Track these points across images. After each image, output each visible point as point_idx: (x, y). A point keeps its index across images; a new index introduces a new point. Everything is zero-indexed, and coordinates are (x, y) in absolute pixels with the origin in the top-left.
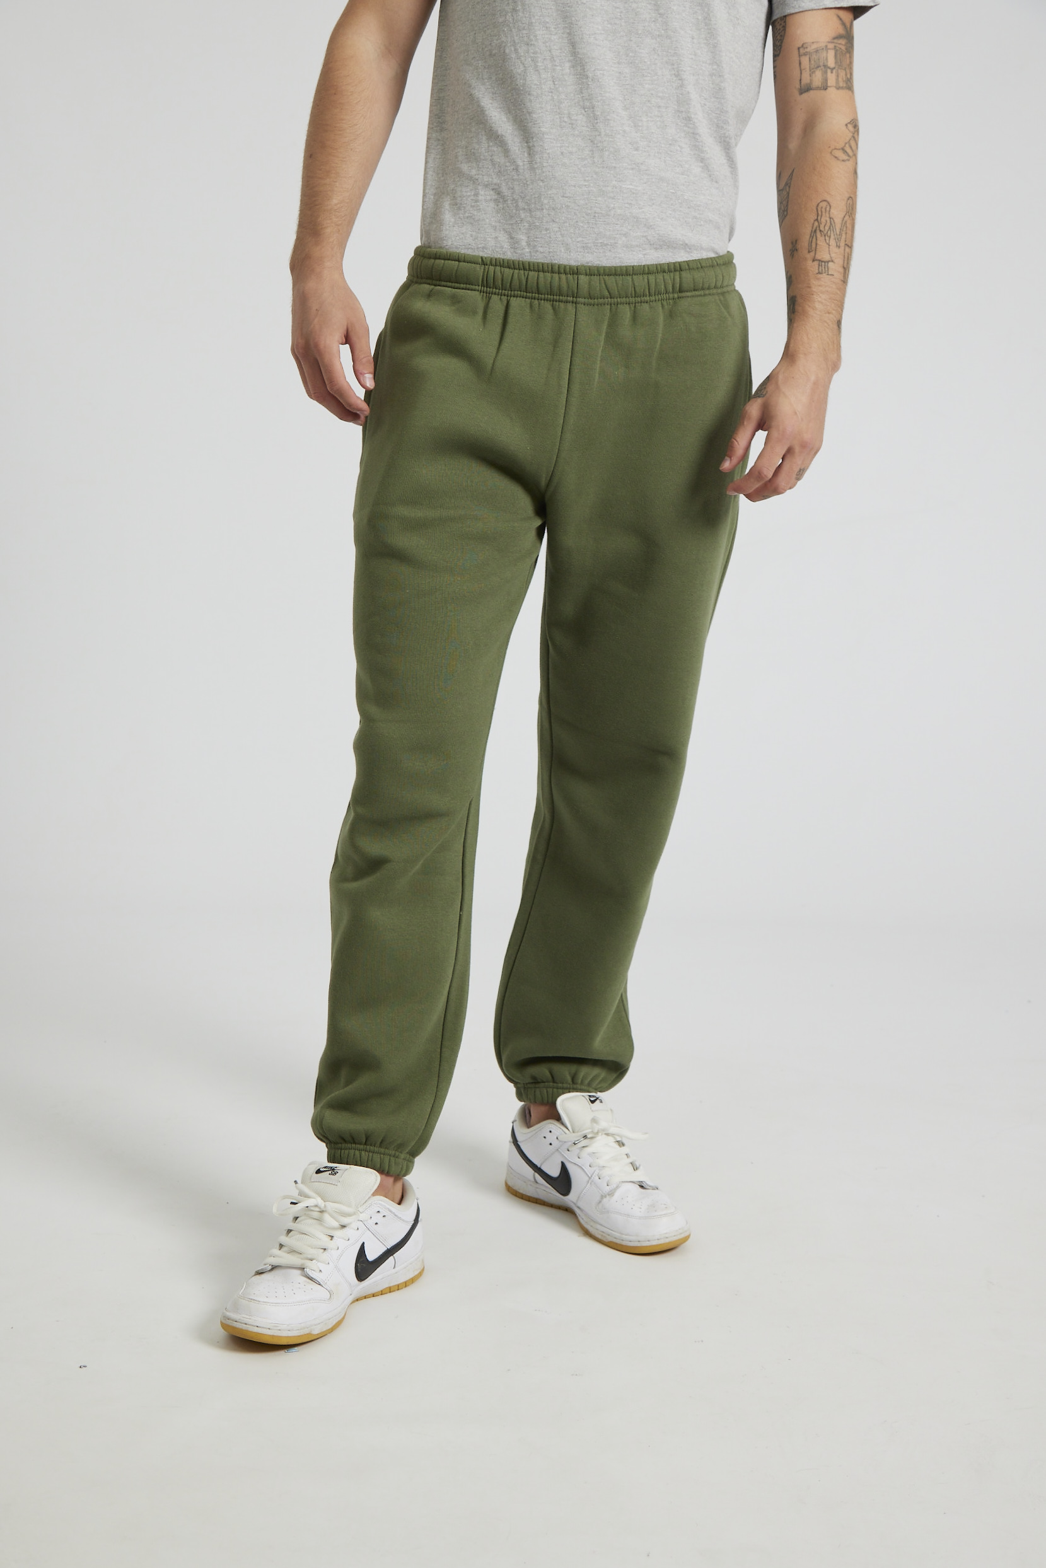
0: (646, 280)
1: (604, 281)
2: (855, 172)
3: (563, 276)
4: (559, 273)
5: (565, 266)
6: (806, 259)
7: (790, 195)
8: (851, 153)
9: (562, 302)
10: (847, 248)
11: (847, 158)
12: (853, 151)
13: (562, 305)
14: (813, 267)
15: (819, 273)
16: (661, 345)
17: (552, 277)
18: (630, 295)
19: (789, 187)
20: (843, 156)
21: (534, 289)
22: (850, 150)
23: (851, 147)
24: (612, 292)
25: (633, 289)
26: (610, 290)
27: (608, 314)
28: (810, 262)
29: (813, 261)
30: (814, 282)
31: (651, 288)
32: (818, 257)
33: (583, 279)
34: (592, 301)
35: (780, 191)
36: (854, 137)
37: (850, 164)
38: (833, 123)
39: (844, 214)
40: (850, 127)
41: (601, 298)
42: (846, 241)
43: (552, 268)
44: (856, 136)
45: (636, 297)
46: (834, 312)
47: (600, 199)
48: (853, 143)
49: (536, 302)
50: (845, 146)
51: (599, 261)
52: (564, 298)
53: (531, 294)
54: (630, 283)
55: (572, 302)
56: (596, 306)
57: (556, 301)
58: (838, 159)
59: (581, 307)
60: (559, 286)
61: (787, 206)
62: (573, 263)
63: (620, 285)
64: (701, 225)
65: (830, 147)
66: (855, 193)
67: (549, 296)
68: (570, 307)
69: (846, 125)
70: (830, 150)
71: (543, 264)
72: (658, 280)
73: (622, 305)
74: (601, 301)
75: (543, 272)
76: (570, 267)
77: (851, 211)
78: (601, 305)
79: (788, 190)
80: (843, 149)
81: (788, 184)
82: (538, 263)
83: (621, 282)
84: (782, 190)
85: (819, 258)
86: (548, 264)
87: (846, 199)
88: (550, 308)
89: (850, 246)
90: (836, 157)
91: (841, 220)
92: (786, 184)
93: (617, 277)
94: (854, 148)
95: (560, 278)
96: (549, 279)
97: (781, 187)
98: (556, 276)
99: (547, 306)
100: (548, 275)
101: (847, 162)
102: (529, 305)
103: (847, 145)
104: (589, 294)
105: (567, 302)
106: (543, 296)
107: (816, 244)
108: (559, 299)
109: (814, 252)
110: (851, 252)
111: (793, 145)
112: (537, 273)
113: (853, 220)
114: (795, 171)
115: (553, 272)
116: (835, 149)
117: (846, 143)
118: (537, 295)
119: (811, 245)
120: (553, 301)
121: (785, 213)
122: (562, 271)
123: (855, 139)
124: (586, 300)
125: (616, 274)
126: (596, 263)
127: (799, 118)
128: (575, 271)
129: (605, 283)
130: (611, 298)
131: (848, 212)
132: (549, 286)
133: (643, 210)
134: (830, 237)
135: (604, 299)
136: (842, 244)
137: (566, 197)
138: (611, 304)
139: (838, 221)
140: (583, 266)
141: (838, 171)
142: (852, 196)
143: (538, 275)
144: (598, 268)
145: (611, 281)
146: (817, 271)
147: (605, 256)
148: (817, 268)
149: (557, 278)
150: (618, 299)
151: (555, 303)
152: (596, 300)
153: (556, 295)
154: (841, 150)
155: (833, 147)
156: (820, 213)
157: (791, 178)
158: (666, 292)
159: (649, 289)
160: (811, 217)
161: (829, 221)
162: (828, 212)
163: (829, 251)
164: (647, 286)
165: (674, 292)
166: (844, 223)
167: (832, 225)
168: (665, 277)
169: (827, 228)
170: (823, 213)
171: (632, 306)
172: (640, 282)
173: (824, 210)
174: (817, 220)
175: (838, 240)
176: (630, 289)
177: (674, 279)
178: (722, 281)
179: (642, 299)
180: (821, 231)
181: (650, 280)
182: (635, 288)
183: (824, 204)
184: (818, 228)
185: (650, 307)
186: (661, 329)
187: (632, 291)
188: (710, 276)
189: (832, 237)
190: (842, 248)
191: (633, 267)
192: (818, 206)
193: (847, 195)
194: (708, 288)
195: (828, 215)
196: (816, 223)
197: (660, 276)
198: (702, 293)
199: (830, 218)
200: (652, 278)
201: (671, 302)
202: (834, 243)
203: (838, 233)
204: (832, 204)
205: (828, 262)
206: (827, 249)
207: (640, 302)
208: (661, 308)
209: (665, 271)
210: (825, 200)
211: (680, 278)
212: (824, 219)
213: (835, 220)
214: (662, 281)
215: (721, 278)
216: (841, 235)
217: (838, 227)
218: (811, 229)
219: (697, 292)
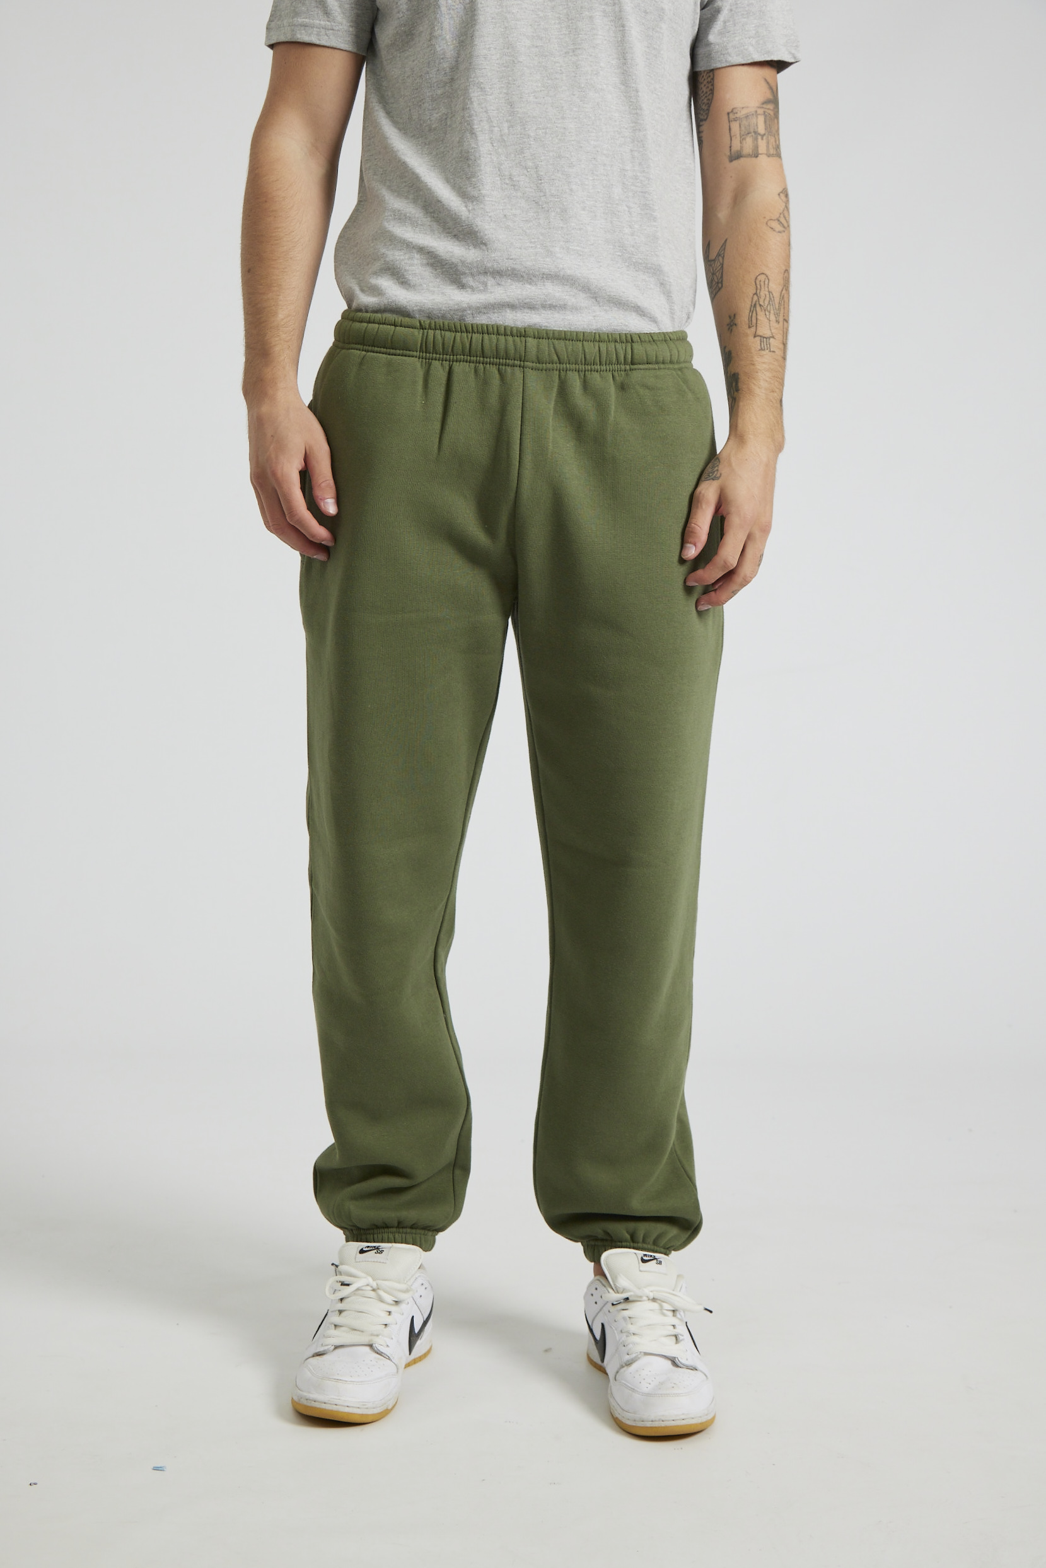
0: (597, 348)
1: (554, 345)
3: (510, 339)
4: (506, 335)
5: (512, 328)
6: (747, 335)
7: (725, 266)
8: (785, 224)
9: (509, 365)
10: (785, 323)
11: (781, 227)
12: (786, 221)
13: (509, 369)
14: (755, 344)
15: (761, 349)
16: (615, 417)
17: (498, 339)
18: (579, 362)
19: (723, 258)
20: (776, 227)
21: (479, 353)
22: (783, 221)
23: (785, 218)
24: (560, 357)
25: (583, 356)
26: (559, 354)
27: (557, 381)
28: (751, 338)
29: (755, 337)
30: (757, 359)
31: (602, 355)
32: (760, 332)
33: (531, 342)
34: (540, 366)
36: (785, 206)
37: (784, 234)
38: (765, 192)
39: (781, 288)
40: (781, 196)
41: (549, 363)
42: (784, 316)
43: (497, 330)
45: (586, 364)
46: (777, 390)
47: (547, 259)
48: (785, 213)
49: (481, 366)
50: (778, 216)
51: (548, 323)
52: (511, 362)
53: (475, 358)
54: (581, 349)
55: (520, 367)
56: (544, 372)
57: (503, 365)
58: (774, 231)
59: (529, 372)
60: (506, 348)
61: (721, 277)
62: (520, 325)
63: (569, 351)
64: (651, 289)
65: (764, 217)
67: (495, 360)
68: (517, 371)
69: (777, 194)
70: (765, 220)
71: (487, 326)
72: (610, 349)
73: (571, 372)
74: (550, 366)
75: (488, 334)
76: (517, 329)
77: (787, 284)
78: (550, 370)
79: (721, 261)
80: (778, 220)
81: (721, 255)
82: (482, 325)
83: (571, 347)
84: (714, 260)
85: (761, 334)
86: (493, 325)
87: (783, 271)
88: (496, 372)
89: (786, 321)
90: (771, 228)
91: (779, 294)
92: (719, 255)
93: (567, 342)
95: (506, 340)
96: (495, 341)
97: (712, 257)
98: (502, 338)
99: (493, 370)
100: (494, 337)
101: (782, 232)
102: (473, 371)
103: (780, 216)
104: (538, 358)
105: (514, 366)
106: (488, 360)
107: (757, 319)
108: (506, 362)
109: (755, 327)
110: (788, 327)
112: (481, 335)
113: (789, 293)
114: (728, 241)
115: (498, 334)
116: (770, 219)
117: (778, 211)
118: (482, 359)
119: (751, 320)
120: (499, 365)
121: (720, 285)
122: (509, 333)
123: (787, 209)
124: (534, 365)
125: (565, 339)
126: (544, 325)
127: (728, 185)
128: (522, 333)
130: (560, 363)
131: (785, 286)
132: (495, 349)
133: (592, 271)
134: (769, 311)
135: (552, 364)
136: (781, 319)
137: (511, 259)
138: (560, 370)
139: (776, 295)
140: (530, 328)
141: (773, 241)
142: (788, 268)
143: (483, 337)
144: (546, 331)
145: (560, 345)
146: (759, 348)
147: (553, 318)
148: (759, 344)
149: (503, 341)
150: (568, 366)
151: (501, 367)
152: (544, 365)
153: (503, 359)
154: (775, 221)
155: (767, 217)
156: (759, 286)
157: (724, 249)
158: (618, 363)
159: (600, 357)
160: (751, 291)
161: (768, 296)
162: (766, 286)
163: (770, 326)
164: (598, 355)
165: (625, 363)
166: (782, 297)
167: (770, 299)
168: (617, 347)
169: (766, 302)
170: (762, 287)
171: (582, 374)
172: (591, 349)
173: (762, 284)
174: (756, 294)
175: (777, 315)
176: (581, 356)
177: (626, 350)
178: (678, 356)
179: (593, 367)
180: (760, 305)
181: (601, 348)
182: (585, 355)
183: (762, 278)
184: (757, 303)
185: (601, 377)
186: (613, 400)
187: (581, 359)
188: (664, 351)
189: (772, 312)
190: (781, 323)
191: (583, 333)
192: (756, 279)
193: (784, 268)
194: (663, 363)
195: (767, 289)
196: (755, 297)
197: (612, 346)
198: (656, 366)
199: (769, 292)
200: (603, 346)
201: (623, 373)
202: (773, 318)
203: (777, 307)
204: (770, 278)
205: (769, 338)
206: (766, 325)
207: (591, 371)
208: (612, 379)
209: (616, 341)
210: (763, 274)
211: (632, 349)
212: (763, 293)
213: (774, 294)
214: (614, 350)
215: (676, 352)
216: (779, 309)
217: (777, 300)
218: (750, 303)
219: (650, 366)
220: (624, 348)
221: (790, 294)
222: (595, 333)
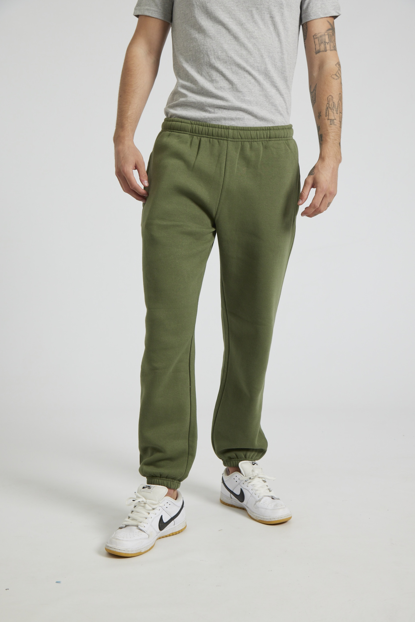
1: (239, 131)
2: (341, 83)
3: (223, 130)
4: (221, 128)
5: (224, 126)
6: (325, 119)
7: (316, 94)
8: (339, 76)
9: (222, 140)
11: (337, 78)
12: (340, 75)
13: (222, 141)
14: (328, 122)
16: (262, 159)
17: (218, 130)
18: (249, 139)
19: (315, 91)
20: (336, 77)
21: (211, 134)
22: (338, 75)
23: (339, 74)
24: (242, 136)
26: (241, 136)
27: (240, 145)
29: (328, 120)
30: (329, 128)
31: (258, 136)
33: (231, 131)
34: (234, 140)
35: (311, 93)
36: (339, 69)
37: (339, 80)
38: (330, 64)
39: (339, 101)
40: (337, 65)
41: (237, 139)
43: (218, 126)
44: (340, 68)
45: (251, 139)
46: (337, 139)
48: (339, 72)
49: (211, 139)
50: (336, 73)
51: (237, 124)
52: (223, 138)
53: (210, 136)
55: (226, 140)
56: (236, 142)
57: (220, 139)
58: (334, 79)
59: (229, 142)
60: (221, 133)
61: (315, 98)
62: (227, 125)
63: (245, 134)
65: (330, 74)
66: (342, 92)
67: (217, 137)
68: (225, 142)
69: (336, 65)
70: (331, 75)
71: (215, 125)
73: (246, 142)
74: (237, 140)
75: (215, 128)
76: (226, 126)
77: (341, 99)
78: (237, 141)
79: (315, 92)
80: (336, 75)
81: (315, 90)
82: (213, 124)
83: (246, 133)
84: (312, 92)
85: (330, 118)
86: (217, 125)
87: (338, 95)
88: (217, 142)
90: (333, 78)
92: (314, 90)
93: (244, 131)
94: (340, 74)
95: (221, 130)
96: (217, 130)
97: (312, 91)
98: (220, 129)
99: (216, 141)
100: (217, 129)
101: (338, 80)
102: (208, 141)
103: (337, 73)
104: (233, 137)
105: (224, 140)
106: (214, 137)
107: (329, 113)
108: (221, 138)
109: (328, 116)
111: (315, 74)
112: (212, 128)
114: (317, 85)
115: (219, 128)
116: (333, 75)
117: (337, 72)
118: (212, 137)
119: (327, 114)
120: (218, 139)
121: (315, 101)
122: (223, 128)
123: (340, 70)
124: (232, 139)
125: (244, 130)
127: (317, 63)
128: (228, 128)
129: (239, 133)
130: (241, 139)
132: (217, 133)
134: (334, 110)
135: (239, 139)
136: (339, 112)
138: (241, 142)
139: (336, 103)
140: (231, 126)
141: (334, 83)
142: (341, 93)
143: (213, 129)
144: (237, 127)
145: (242, 132)
146: (330, 124)
147: (240, 123)
148: (330, 122)
149: (220, 130)
150: (245, 140)
151: (219, 140)
152: (235, 140)
153: (220, 137)
154: (335, 75)
155: (332, 74)
156: (329, 100)
157: (316, 87)
158: (264, 138)
159: (257, 136)
160: (326, 102)
161: (333, 104)
162: (332, 100)
163: (334, 115)
164: (256, 135)
165: (267, 138)
166: (339, 104)
167: (334, 105)
168: (264, 132)
169: (332, 106)
170: (330, 101)
171: (250, 143)
172: (253, 133)
173: (330, 99)
174: (328, 103)
175: (337, 111)
176: (249, 136)
177: (267, 133)
178: (287, 135)
179: (254, 140)
180: (330, 108)
181: (257, 133)
182: (251, 135)
183: (330, 97)
184: (329, 107)
185: (257, 144)
186: (262, 153)
187: (250, 137)
188: (282, 133)
189: (335, 110)
190: (339, 114)
191: (251, 127)
192: (328, 98)
193: (339, 93)
194: (281, 138)
195: (332, 101)
196: (328, 105)
197: (262, 132)
198: (278, 139)
199: (333, 102)
200: (258, 132)
201: (266, 142)
202: (335, 112)
203: (337, 108)
204: (333, 97)
205: (334, 120)
206: (333, 115)
207: (254, 141)
208: (261, 144)
209: (263, 130)
210: (330, 96)
211: (270, 132)
212: (331, 103)
213: (335, 103)
214: (262, 134)
215: (286, 133)
216: (338, 108)
217: (336, 105)
218: (326, 107)
219: (276, 139)
220: (266, 132)
221: (343, 103)
222: (255, 127)
